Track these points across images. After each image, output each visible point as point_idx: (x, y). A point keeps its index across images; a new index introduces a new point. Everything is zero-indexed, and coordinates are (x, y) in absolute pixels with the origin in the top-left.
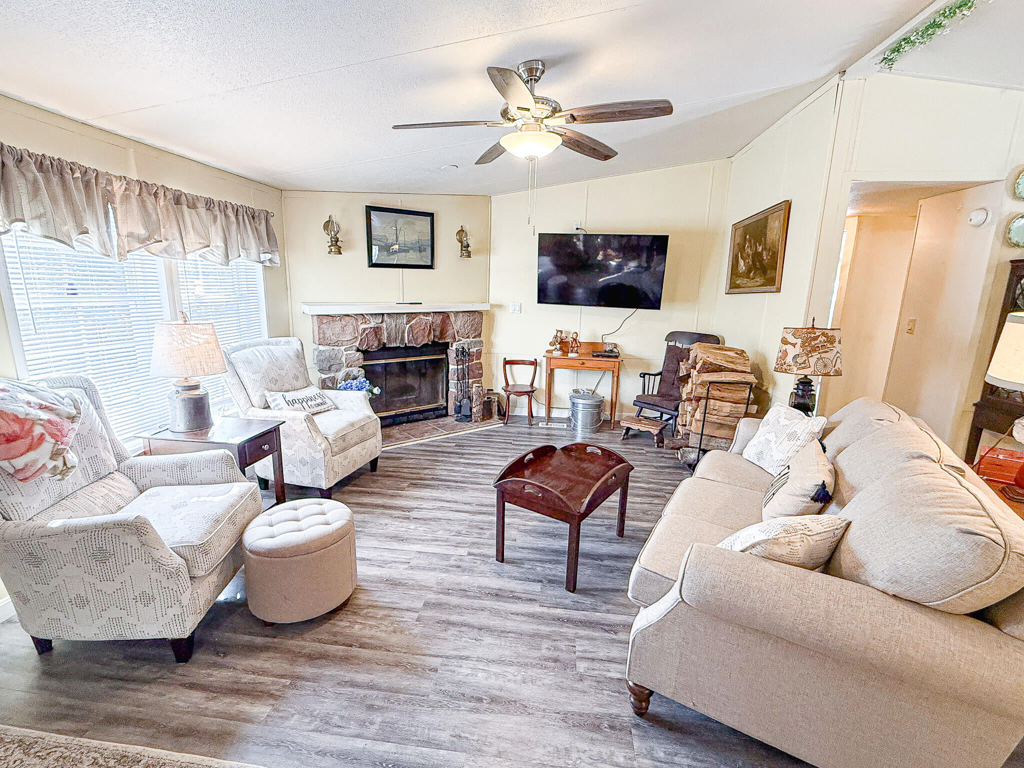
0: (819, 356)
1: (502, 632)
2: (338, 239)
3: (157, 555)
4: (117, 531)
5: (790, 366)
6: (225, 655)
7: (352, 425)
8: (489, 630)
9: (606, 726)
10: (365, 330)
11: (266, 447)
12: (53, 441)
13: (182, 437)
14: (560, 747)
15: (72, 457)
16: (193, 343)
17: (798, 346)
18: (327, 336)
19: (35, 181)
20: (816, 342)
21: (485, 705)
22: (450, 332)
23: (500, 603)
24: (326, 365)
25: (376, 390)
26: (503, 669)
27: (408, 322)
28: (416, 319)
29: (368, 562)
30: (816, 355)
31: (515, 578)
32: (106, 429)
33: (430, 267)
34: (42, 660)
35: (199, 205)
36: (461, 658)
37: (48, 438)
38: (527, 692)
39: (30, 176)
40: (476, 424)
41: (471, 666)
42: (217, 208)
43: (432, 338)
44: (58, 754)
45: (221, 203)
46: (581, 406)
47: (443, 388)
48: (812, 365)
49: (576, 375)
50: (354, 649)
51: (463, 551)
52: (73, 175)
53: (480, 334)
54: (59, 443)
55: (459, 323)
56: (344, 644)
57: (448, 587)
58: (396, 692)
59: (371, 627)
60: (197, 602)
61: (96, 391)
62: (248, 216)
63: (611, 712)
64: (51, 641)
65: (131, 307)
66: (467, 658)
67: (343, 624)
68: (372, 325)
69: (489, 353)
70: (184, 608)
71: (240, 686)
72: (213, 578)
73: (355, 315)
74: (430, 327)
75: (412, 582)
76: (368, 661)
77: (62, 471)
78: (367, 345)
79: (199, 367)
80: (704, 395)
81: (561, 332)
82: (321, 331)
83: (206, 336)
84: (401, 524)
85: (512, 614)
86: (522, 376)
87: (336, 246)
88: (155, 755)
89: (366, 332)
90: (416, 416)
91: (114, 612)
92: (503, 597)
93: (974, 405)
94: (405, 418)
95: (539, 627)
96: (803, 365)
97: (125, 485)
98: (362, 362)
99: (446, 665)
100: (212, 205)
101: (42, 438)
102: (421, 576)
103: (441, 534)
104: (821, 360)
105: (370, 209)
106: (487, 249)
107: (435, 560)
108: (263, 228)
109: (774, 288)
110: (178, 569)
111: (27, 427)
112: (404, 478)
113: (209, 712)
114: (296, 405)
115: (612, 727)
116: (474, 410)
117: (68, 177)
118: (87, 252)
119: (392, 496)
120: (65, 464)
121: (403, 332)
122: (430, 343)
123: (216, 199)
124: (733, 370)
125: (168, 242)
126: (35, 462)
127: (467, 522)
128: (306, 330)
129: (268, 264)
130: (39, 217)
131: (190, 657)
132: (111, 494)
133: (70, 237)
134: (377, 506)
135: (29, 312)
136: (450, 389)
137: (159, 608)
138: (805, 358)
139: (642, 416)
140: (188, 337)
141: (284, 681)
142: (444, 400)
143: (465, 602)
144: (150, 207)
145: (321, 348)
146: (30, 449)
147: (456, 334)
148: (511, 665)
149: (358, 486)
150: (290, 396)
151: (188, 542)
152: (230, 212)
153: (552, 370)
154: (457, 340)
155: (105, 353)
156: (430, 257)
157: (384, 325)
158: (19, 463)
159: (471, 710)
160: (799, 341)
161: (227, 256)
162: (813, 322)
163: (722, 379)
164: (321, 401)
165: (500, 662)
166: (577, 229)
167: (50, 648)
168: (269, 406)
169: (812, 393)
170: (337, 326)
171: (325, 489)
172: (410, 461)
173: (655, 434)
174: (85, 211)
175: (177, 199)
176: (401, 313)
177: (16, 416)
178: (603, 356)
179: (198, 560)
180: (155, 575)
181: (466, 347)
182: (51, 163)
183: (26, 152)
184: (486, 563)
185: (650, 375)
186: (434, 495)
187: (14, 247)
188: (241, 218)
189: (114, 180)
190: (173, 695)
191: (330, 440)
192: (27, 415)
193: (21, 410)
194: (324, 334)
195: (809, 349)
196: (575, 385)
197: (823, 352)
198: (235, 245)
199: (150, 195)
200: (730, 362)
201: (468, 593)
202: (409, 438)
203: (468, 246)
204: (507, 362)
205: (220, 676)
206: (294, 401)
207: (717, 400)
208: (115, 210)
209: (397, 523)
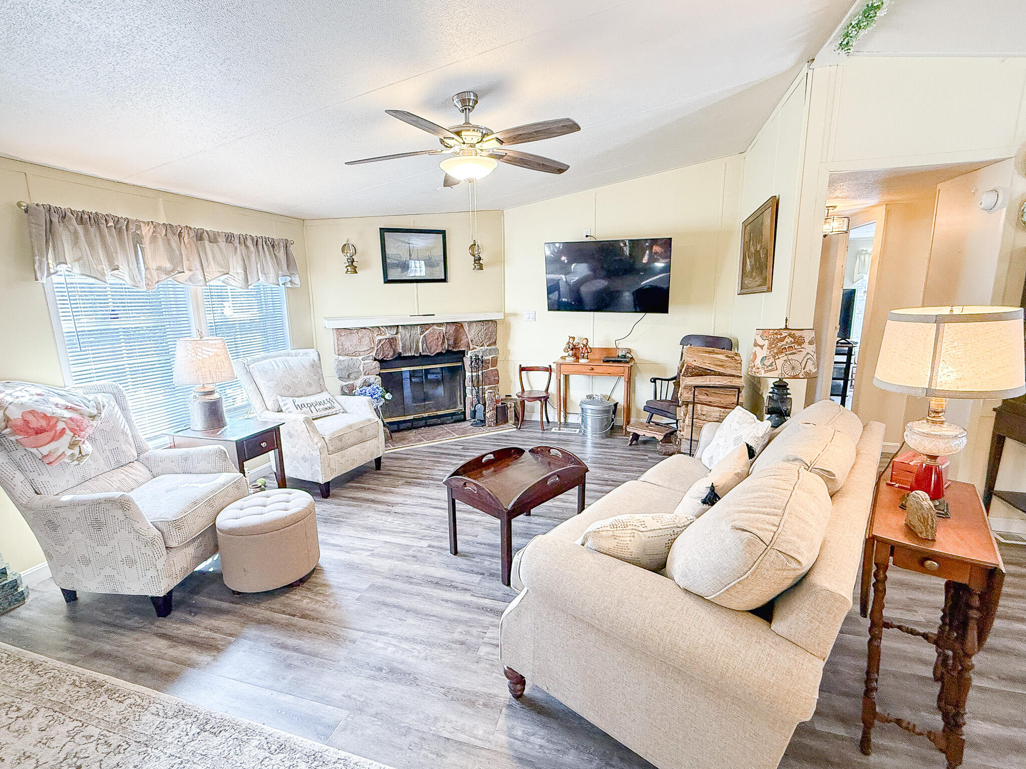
0: (786, 358)
1: (427, 615)
2: (353, 259)
3: (137, 526)
4: (108, 506)
5: (758, 368)
6: (196, 614)
7: (350, 427)
8: (416, 612)
9: (481, 703)
10: (380, 341)
11: (264, 444)
12: (72, 434)
13: (200, 435)
14: (431, 715)
15: (87, 447)
16: (204, 356)
17: (765, 348)
18: (345, 347)
19: (76, 232)
20: (782, 343)
21: (383, 674)
22: (464, 341)
23: (436, 591)
24: (345, 374)
25: (388, 396)
26: (413, 646)
27: (422, 332)
28: (429, 330)
29: (340, 548)
30: (783, 358)
31: (461, 570)
32: (130, 426)
33: (444, 280)
34: (68, 606)
35: (219, 240)
36: (380, 634)
37: (68, 431)
38: (425, 667)
39: (71, 228)
40: (489, 428)
41: (385, 641)
42: (237, 241)
43: (446, 347)
44: (52, 674)
45: (241, 236)
46: (589, 411)
47: (460, 395)
48: (779, 367)
49: (591, 381)
50: (296, 618)
51: (424, 543)
52: (107, 225)
53: (495, 342)
54: (77, 436)
55: (472, 332)
56: (289, 614)
57: (396, 573)
58: (315, 656)
59: (317, 601)
60: (173, 568)
61: (124, 397)
62: (267, 245)
63: (491, 692)
64: (75, 592)
65: (166, 327)
66: (385, 634)
67: (296, 597)
68: (388, 336)
69: (506, 360)
70: (159, 572)
71: (197, 639)
72: (191, 550)
73: (371, 327)
74: (444, 336)
75: (368, 567)
76: (303, 629)
77: (78, 458)
78: (383, 355)
79: (208, 376)
80: (691, 400)
81: (574, 338)
82: (340, 343)
83: (215, 350)
84: (381, 517)
85: (442, 600)
86: (537, 383)
87: (352, 267)
88: (115, 683)
89: (382, 343)
90: (434, 420)
91: (108, 571)
92: (441, 585)
93: (994, 410)
94: (423, 423)
95: (461, 614)
96: (770, 368)
97: (140, 471)
98: (378, 370)
99: (365, 638)
100: (233, 239)
101: (63, 431)
102: (376, 562)
103: (413, 527)
104: (788, 362)
105: (383, 231)
106: (500, 260)
107: (396, 550)
108: (282, 255)
109: (765, 288)
110: (153, 539)
111: (52, 423)
112: (402, 477)
113: (166, 656)
114: (304, 409)
115: (485, 705)
116: (488, 415)
117: (103, 227)
118: (121, 284)
119: (385, 492)
120: (80, 452)
121: (418, 342)
122: (444, 352)
123: (236, 233)
124: (720, 374)
125: (192, 273)
126: (57, 449)
127: (440, 518)
128: (327, 343)
129: (289, 285)
130: (78, 260)
131: (169, 613)
132: (127, 479)
133: (104, 275)
134: (367, 500)
135: (75, 334)
136: (467, 395)
137: (139, 569)
138: (772, 360)
139: (653, 422)
140: (200, 350)
141: (230, 638)
142: (463, 405)
143: (408, 587)
144: (174, 245)
145: (341, 358)
146: (52, 440)
147: (470, 342)
148: (421, 643)
149: (360, 483)
150: (299, 401)
151: (165, 518)
152: (249, 243)
153: (567, 377)
154: (471, 348)
155: (139, 365)
156: (443, 272)
157: (399, 336)
158: (45, 450)
159: (369, 677)
160: (766, 343)
161: (247, 280)
162: (786, 322)
163: (706, 383)
164: (330, 406)
165: (413, 640)
166: (587, 236)
167: (75, 599)
168: (282, 410)
169: (788, 396)
170: (355, 338)
171: (322, 483)
172: (415, 462)
173: (660, 440)
174: (116, 253)
175: (200, 236)
176: (415, 325)
177: (45, 415)
178: (614, 361)
179: (172, 533)
180: (136, 543)
181: (480, 355)
182: (89, 217)
183: (70, 211)
184: (439, 554)
185: (662, 380)
186: (422, 492)
187: (64, 284)
188: (260, 247)
189: (142, 225)
190: (146, 642)
191: (326, 440)
192: (53, 414)
193: (49, 410)
194: (342, 345)
195: (775, 351)
196: (591, 391)
197: (791, 354)
198: (255, 270)
199: (174, 234)
200: (719, 366)
201: (412, 580)
202: (422, 441)
203: (480, 259)
204: (522, 369)
205: (186, 630)
206: (303, 406)
207: (705, 404)
208: (142, 249)
209: (377, 516)
